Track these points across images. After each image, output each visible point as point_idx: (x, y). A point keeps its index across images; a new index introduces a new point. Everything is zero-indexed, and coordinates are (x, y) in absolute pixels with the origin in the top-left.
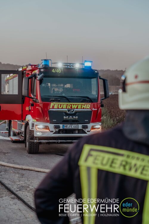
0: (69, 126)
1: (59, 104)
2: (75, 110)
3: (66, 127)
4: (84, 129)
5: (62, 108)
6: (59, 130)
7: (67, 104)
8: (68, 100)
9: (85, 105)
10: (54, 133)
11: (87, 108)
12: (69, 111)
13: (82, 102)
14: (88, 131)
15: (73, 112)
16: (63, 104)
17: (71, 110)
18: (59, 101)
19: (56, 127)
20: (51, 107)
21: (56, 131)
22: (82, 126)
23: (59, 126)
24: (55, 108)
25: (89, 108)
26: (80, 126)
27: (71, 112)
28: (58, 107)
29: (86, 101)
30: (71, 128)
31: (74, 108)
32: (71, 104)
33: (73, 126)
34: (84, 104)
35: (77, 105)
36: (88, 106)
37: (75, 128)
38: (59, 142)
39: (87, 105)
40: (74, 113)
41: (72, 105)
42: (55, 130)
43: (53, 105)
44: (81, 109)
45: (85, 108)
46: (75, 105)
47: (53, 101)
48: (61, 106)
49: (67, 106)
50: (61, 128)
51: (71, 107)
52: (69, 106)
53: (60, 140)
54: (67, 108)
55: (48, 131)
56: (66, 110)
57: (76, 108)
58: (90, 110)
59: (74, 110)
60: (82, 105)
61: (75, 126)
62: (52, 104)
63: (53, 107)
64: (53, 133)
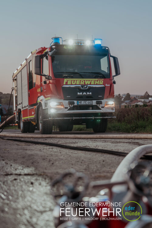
0: (83, 103)
1: (72, 80)
2: (89, 86)
3: (80, 103)
4: (98, 105)
5: (76, 84)
6: (73, 106)
7: (81, 80)
8: (81, 76)
9: (98, 81)
10: (69, 110)
11: (100, 84)
12: (82, 86)
13: (95, 78)
14: (102, 107)
15: (86, 88)
16: (76, 80)
17: (85, 86)
18: (72, 77)
19: (70, 103)
20: (65, 83)
21: (71, 108)
22: (97, 101)
23: (74, 102)
24: (68, 84)
25: (102, 84)
26: (94, 102)
27: (84, 88)
28: (71, 83)
29: (98, 77)
30: (85, 104)
31: (88, 84)
32: (84, 80)
33: (87, 103)
34: (97, 79)
35: (90, 81)
36: (101, 82)
37: (89, 104)
38: (74, 119)
39: (99, 81)
40: (88, 89)
41: (86, 81)
42: (70, 106)
43: (67, 81)
44: (95, 85)
45: (98, 84)
46: (88, 81)
47: (66, 77)
48: (74, 82)
49: (80, 82)
50: (76, 104)
51: (85, 83)
52: (82, 82)
53: (75, 117)
54: (80, 84)
55: (63, 107)
56: (80, 86)
57: (89, 84)
58: (103, 86)
59: (87, 86)
60: (95, 80)
61: (89, 102)
62: (65, 80)
63: (67, 83)
64: (67, 109)
